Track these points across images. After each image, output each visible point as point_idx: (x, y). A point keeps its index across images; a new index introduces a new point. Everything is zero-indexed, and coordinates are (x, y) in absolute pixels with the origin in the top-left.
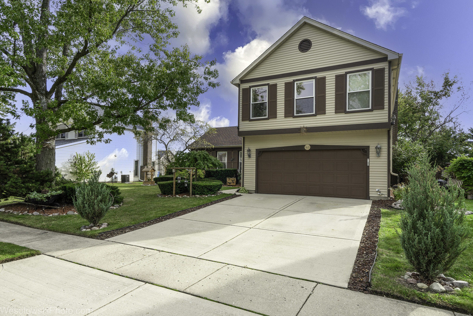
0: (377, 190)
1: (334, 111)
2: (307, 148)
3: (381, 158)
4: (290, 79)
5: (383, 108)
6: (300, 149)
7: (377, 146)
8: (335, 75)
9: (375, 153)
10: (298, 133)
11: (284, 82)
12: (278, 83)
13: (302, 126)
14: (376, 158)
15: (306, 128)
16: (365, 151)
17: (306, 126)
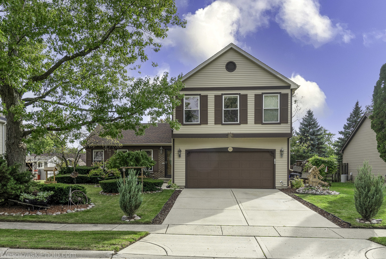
0: (281, 182)
1: (254, 122)
2: (230, 150)
3: (283, 158)
4: (219, 93)
5: (287, 123)
6: (224, 151)
7: (281, 150)
8: (254, 94)
9: (280, 154)
10: (226, 138)
11: (214, 95)
12: (208, 95)
13: (229, 132)
14: (280, 158)
15: (233, 134)
16: (272, 153)
17: (232, 132)
